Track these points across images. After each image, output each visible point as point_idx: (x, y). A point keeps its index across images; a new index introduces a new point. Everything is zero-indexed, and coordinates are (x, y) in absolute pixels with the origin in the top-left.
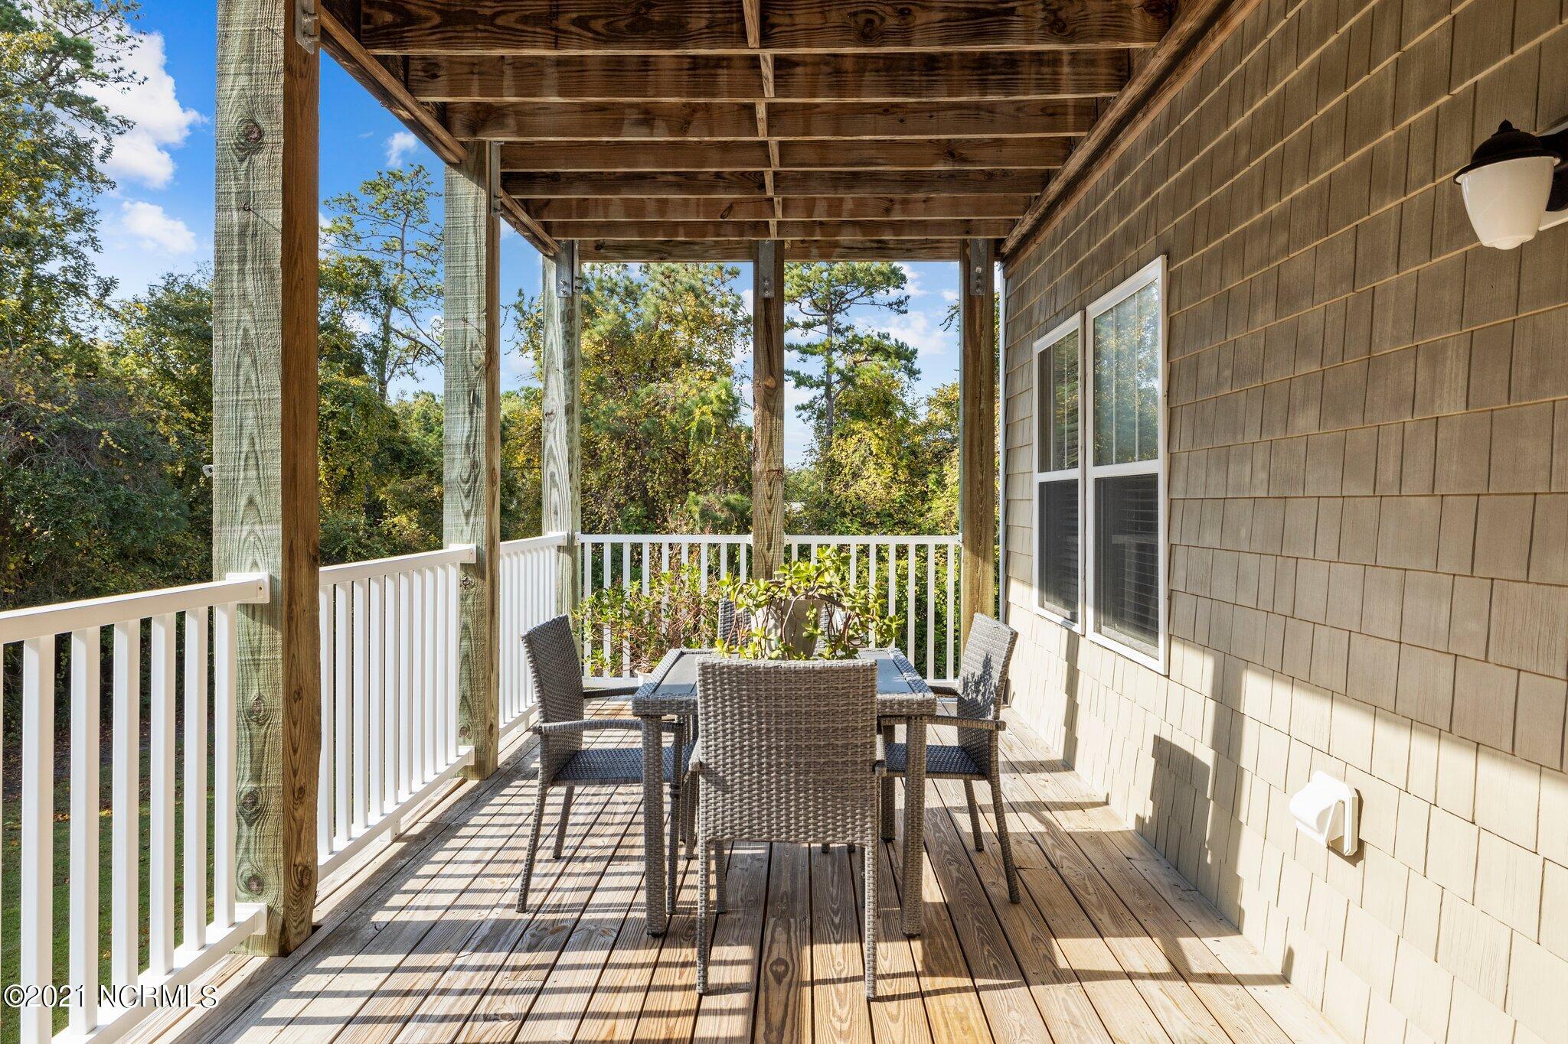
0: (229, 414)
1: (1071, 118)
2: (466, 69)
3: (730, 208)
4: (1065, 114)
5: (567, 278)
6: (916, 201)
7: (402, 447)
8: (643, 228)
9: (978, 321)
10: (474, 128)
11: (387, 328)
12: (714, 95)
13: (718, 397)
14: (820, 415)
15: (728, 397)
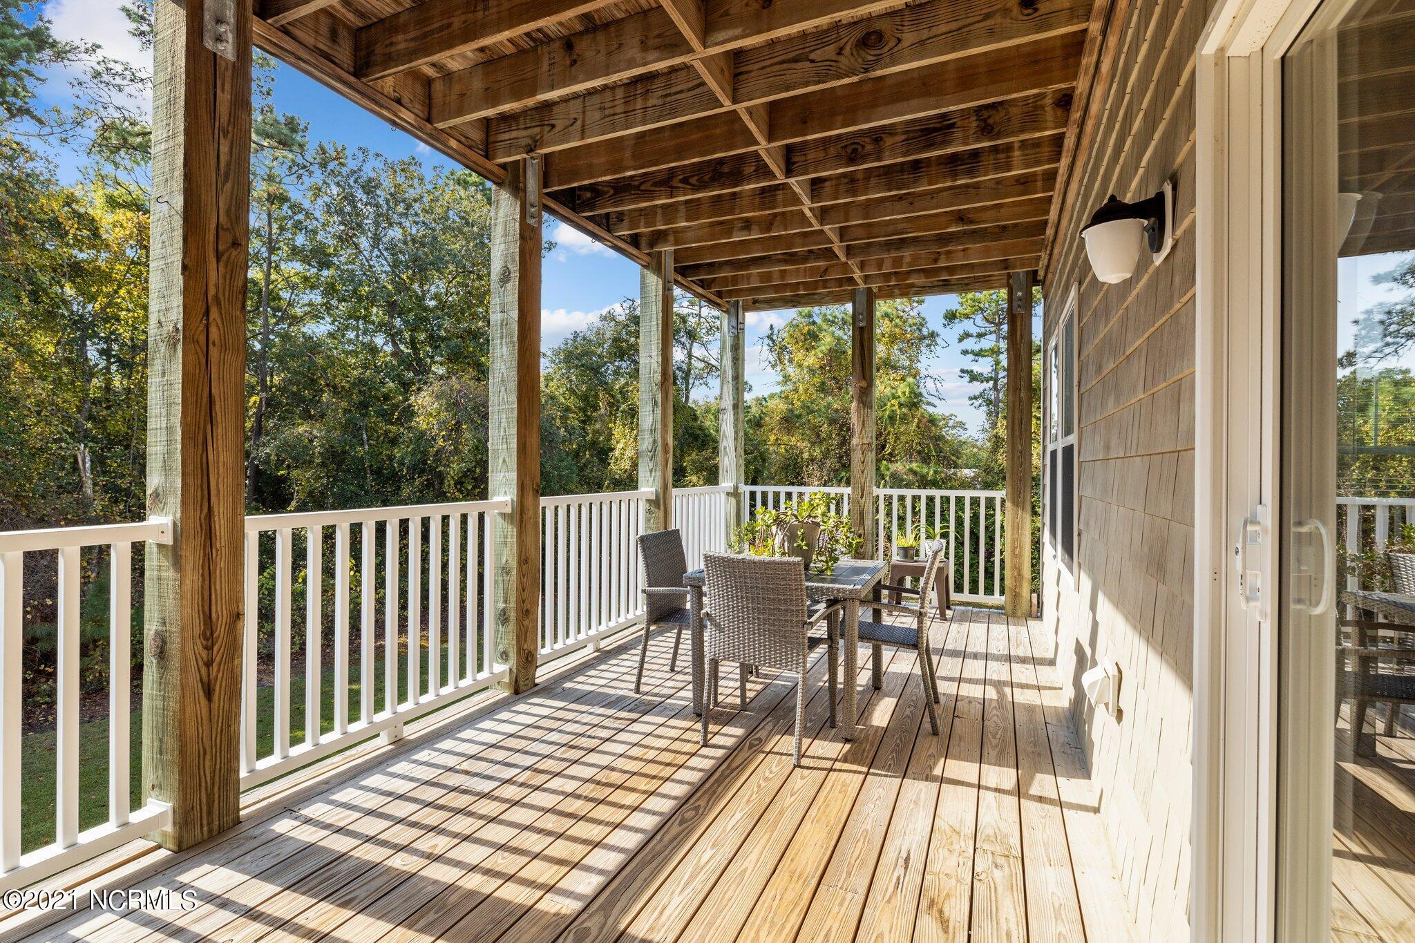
0: (495, 417)
1: (1039, 184)
2: (637, 214)
3: (826, 271)
4: (1036, 181)
5: (734, 323)
6: (957, 251)
7: (699, 432)
8: (777, 288)
9: (1018, 333)
10: (652, 245)
11: (690, 356)
12: (775, 208)
13: (904, 393)
14: (989, 402)
15: (910, 393)
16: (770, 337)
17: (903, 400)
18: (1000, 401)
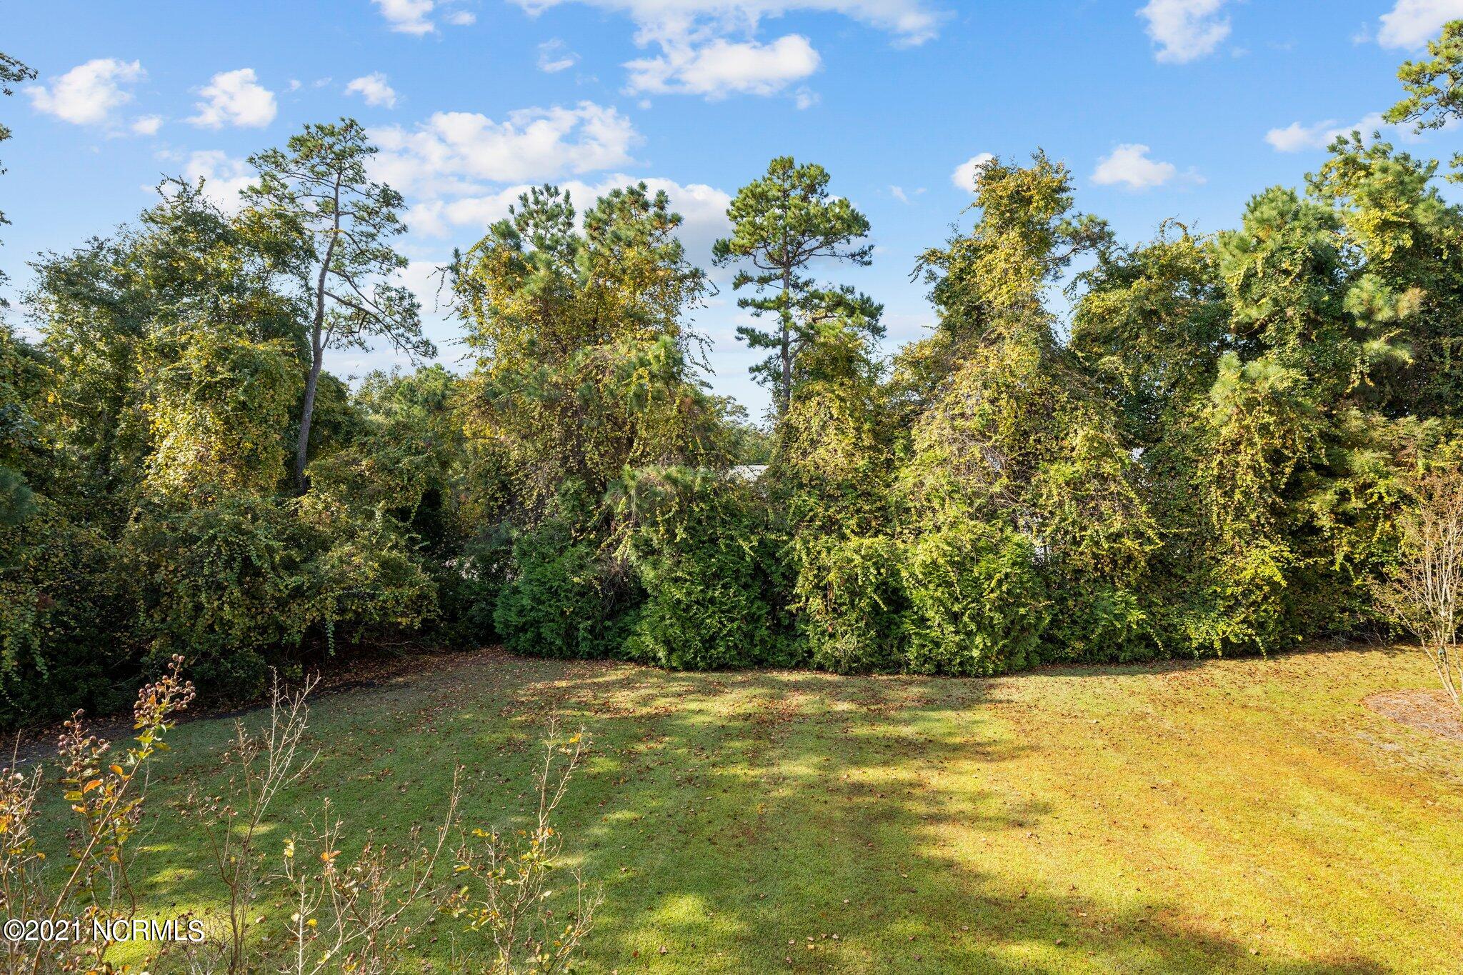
13: (657, 357)
14: (776, 376)
15: (667, 357)
16: (454, 269)
17: (655, 368)
18: (791, 376)
